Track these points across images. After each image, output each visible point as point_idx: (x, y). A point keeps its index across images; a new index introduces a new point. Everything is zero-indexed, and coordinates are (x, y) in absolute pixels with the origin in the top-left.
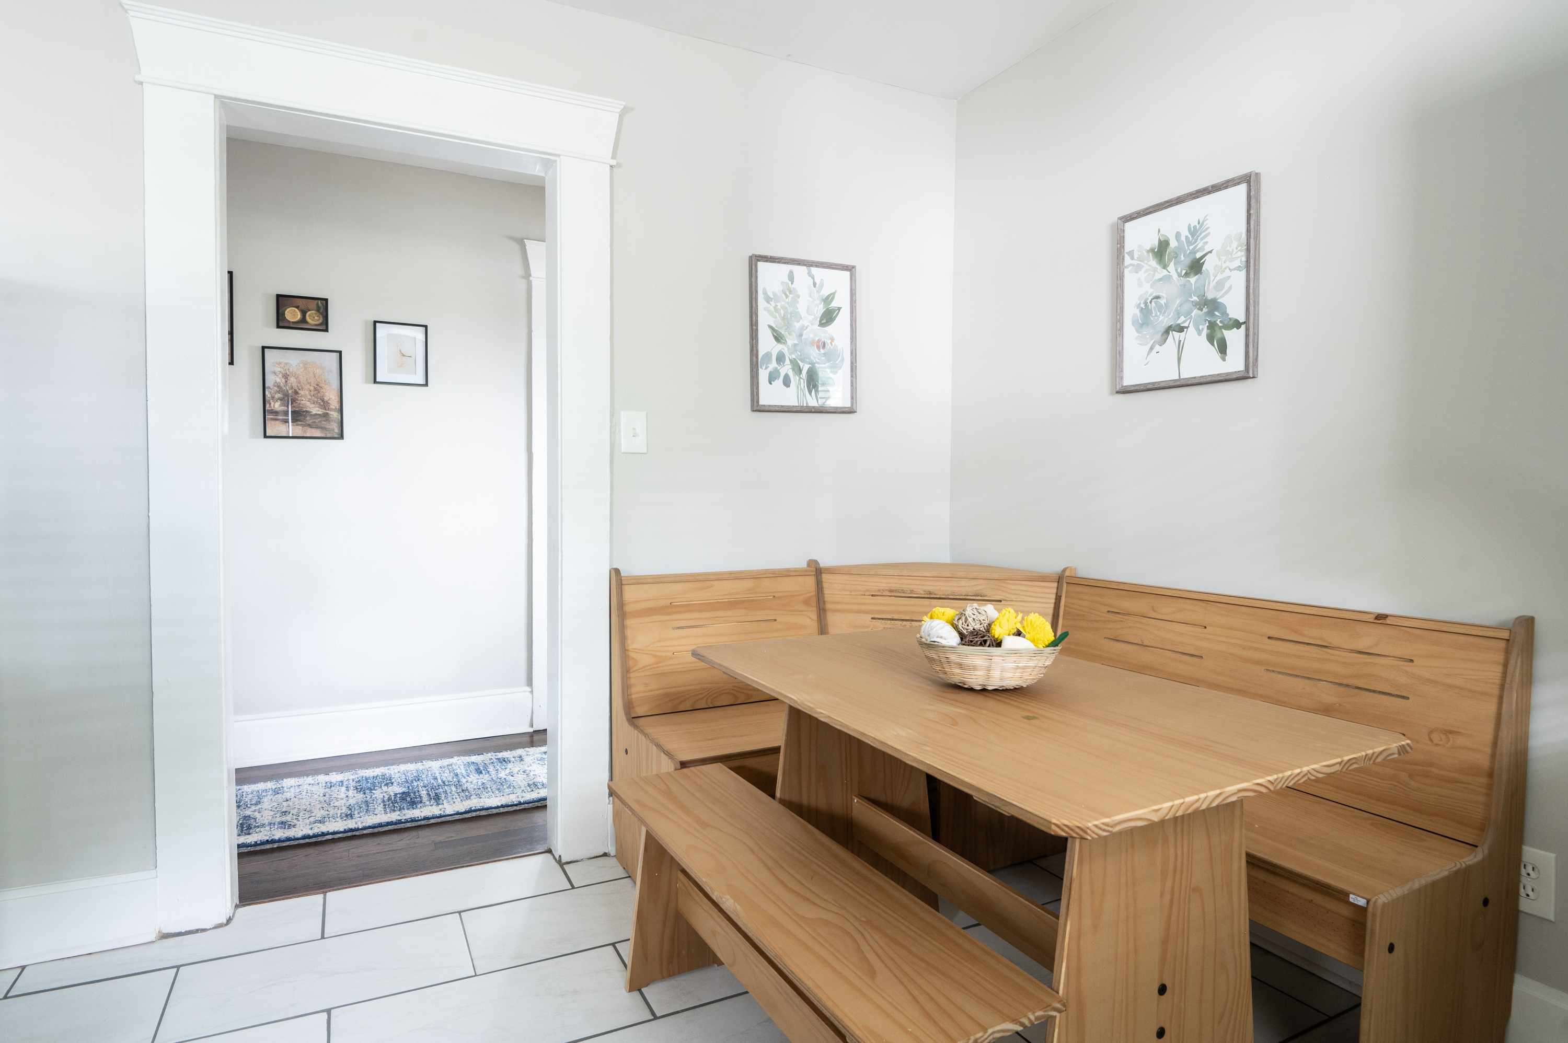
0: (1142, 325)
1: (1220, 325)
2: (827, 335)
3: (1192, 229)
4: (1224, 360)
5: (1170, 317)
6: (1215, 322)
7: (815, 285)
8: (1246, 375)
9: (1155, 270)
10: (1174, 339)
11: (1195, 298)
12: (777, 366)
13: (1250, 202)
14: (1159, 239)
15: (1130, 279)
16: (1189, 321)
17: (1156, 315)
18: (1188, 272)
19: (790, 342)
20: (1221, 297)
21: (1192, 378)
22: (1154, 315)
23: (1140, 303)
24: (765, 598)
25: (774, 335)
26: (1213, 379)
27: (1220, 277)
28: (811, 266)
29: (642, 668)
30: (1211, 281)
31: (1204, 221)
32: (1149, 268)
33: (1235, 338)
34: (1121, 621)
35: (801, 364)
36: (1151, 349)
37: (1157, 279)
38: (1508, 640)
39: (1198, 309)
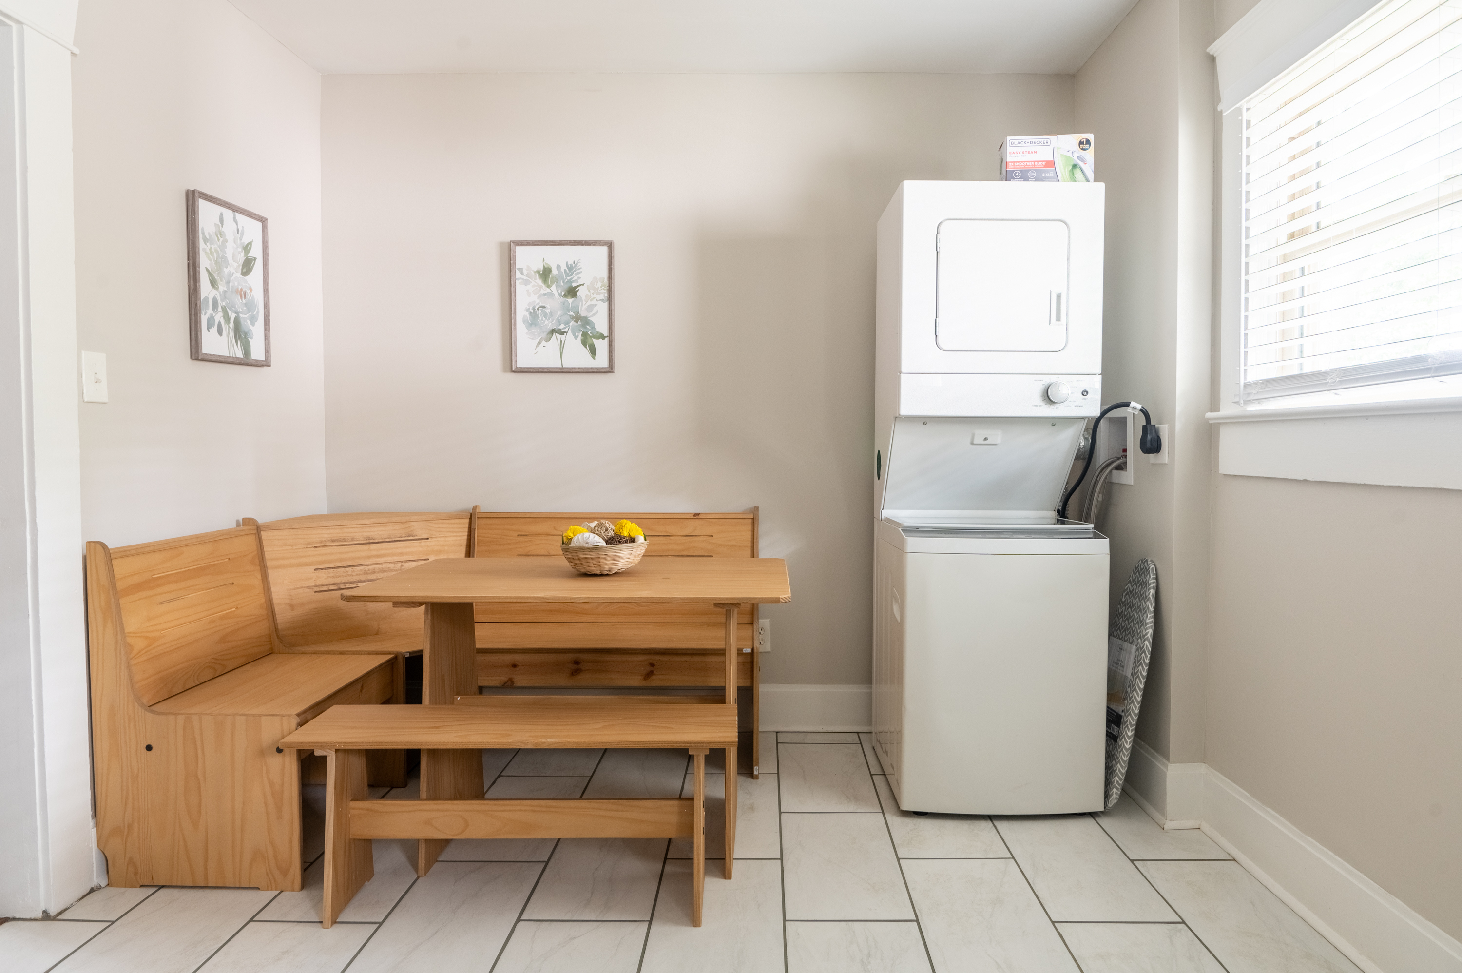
0: (531, 325)
1: (591, 335)
2: (247, 285)
3: (569, 266)
4: (594, 359)
5: (553, 322)
6: (587, 332)
7: (238, 231)
8: (611, 370)
9: (541, 287)
10: (557, 339)
11: (572, 314)
12: (212, 312)
13: (611, 260)
14: (544, 265)
15: (521, 290)
16: (567, 328)
17: (542, 320)
18: (566, 294)
19: (222, 288)
20: (591, 317)
21: (573, 368)
22: (540, 319)
23: (529, 308)
24: (223, 561)
25: (210, 279)
26: (588, 370)
27: (589, 303)
28: (237, 211)
29: (137, 654)
30: (584, 304)
31: (577, 263)
32: (536, 284)
33: (602, 346)
34: (530, 541)
35: (230, 313)
36: (539, 343)
37: (542, 293)
38: (753, 518)
39: (575, 321)
